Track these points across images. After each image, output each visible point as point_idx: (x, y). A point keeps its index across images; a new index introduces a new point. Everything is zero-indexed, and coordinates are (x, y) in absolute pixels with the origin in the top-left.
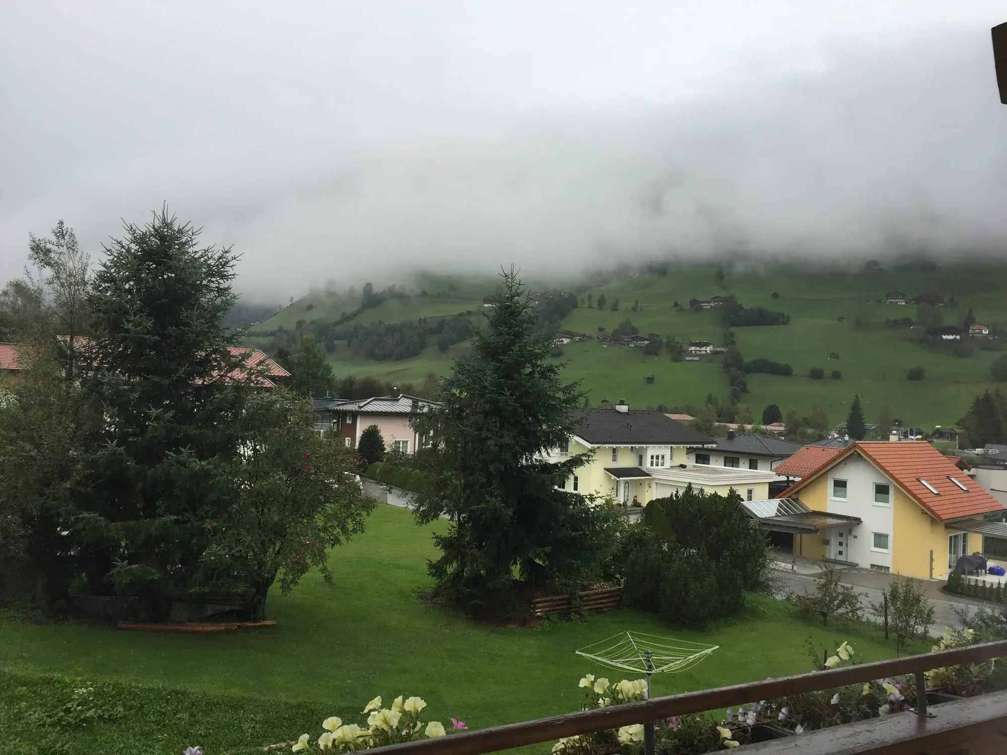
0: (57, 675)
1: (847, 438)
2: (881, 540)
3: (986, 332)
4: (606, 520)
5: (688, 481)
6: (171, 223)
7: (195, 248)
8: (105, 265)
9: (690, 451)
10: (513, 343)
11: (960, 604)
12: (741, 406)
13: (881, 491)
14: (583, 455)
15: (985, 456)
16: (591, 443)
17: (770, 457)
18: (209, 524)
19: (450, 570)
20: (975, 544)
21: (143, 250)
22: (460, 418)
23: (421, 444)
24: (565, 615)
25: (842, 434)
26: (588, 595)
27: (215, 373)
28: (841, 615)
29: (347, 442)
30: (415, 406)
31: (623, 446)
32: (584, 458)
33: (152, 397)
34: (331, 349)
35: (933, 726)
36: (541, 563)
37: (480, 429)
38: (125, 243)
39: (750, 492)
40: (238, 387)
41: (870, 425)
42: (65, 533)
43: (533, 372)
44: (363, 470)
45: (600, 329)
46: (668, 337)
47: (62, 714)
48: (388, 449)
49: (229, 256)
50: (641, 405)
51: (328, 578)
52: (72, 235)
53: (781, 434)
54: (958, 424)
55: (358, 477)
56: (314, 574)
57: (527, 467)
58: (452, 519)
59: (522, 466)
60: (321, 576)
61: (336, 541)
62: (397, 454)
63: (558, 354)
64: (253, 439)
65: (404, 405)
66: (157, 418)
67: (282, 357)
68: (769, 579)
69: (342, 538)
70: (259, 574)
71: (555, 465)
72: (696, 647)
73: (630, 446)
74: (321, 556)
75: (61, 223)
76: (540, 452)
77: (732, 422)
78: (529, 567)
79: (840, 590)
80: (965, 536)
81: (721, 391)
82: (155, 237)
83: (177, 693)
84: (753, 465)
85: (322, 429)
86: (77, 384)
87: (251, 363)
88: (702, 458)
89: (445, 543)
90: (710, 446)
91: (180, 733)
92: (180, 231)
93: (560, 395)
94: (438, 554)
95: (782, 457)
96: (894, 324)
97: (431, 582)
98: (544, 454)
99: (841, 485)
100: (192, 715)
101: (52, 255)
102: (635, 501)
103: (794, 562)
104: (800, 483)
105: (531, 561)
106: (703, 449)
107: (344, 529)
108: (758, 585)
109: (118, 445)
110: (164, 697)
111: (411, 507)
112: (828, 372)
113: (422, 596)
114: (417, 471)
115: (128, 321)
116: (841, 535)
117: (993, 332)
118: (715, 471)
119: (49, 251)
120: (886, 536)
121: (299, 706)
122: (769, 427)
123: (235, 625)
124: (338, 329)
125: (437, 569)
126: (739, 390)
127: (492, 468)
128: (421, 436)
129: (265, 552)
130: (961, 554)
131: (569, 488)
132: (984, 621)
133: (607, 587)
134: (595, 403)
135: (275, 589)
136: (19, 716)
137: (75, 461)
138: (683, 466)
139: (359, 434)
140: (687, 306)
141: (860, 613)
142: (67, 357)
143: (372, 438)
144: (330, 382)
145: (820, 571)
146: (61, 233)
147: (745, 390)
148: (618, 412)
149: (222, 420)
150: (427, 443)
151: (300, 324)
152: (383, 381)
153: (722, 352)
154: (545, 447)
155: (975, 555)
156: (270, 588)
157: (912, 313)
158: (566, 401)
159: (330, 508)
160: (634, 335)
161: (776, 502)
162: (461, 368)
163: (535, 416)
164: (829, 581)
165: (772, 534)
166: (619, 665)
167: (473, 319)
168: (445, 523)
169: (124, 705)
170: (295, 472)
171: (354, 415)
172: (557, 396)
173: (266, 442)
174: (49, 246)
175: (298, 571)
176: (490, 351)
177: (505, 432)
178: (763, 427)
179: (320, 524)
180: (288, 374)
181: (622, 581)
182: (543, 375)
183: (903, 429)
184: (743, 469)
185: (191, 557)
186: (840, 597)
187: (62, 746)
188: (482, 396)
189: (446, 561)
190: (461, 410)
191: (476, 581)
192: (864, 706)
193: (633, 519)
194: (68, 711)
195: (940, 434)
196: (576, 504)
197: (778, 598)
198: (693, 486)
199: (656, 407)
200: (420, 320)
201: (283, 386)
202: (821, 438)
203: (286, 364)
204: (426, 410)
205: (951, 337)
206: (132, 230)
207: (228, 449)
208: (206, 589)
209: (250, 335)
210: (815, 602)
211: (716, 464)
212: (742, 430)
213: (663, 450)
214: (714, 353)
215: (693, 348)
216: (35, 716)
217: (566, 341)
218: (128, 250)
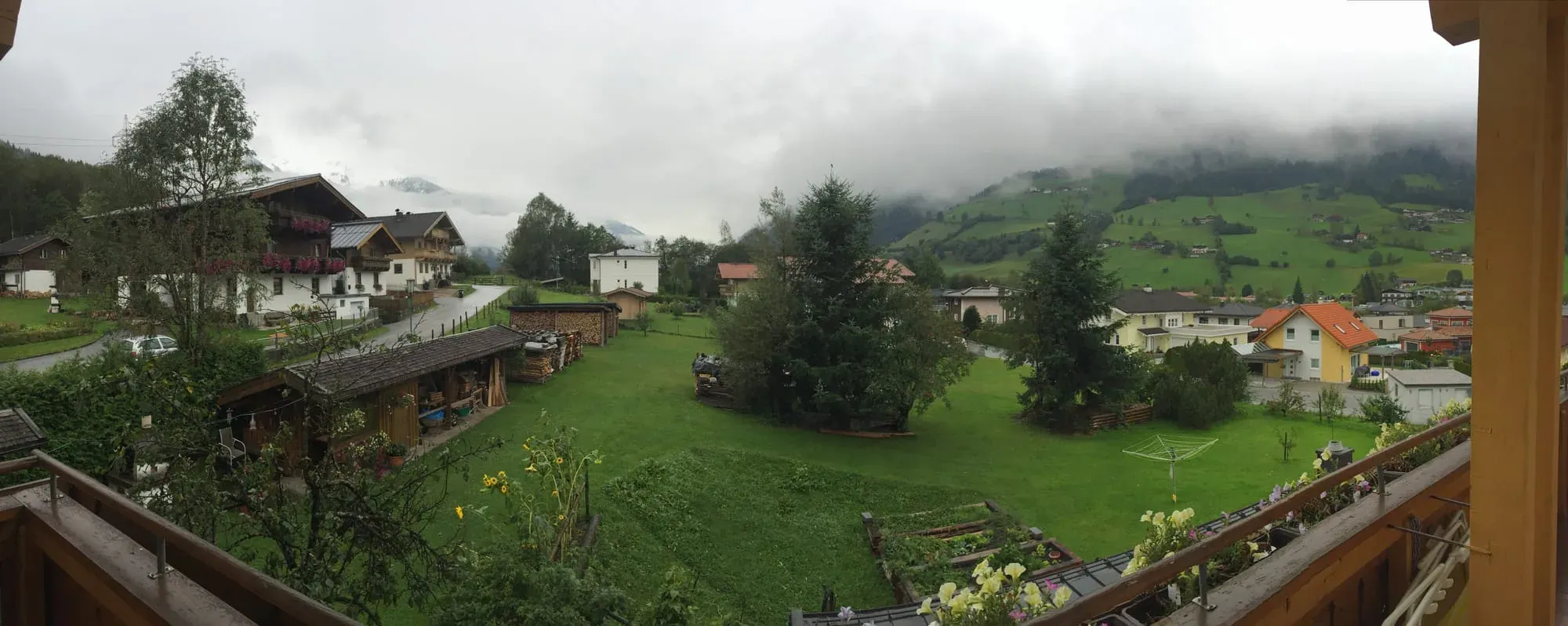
0: (787, 458)
1: (1293, 303)
2: (1315, 362)
3: (1365, 238)
4: (1141, 361)
5: (1195, 335)
6: (836, 181)
7: (851, 196)
8: (799, 211)
9: (1195, 316)
10: (1070, 246)
11: (1358, 394)
12: (1227, 286)
13: (1315, 333)
14: (1123, 320)
15: (1367, 309)
16: (1127, 313)
17: (1247, 317)
18: (869, 371)
19: (1033, 400)
20: (1364, 360)
21: (821, 200)
22: (1035, 298)
23: (1007, 317)
24: (1113, 426)
25: (1290, 301)
26: (1129, 413)
27: (868, 274)
28: (1293, 409)
29: (956, 317)
30: (1001, 291)
31: (1149, 314)
32: (1123, 322)
33: (830, 290)
34: (942, 257)
35: (1391, 502)
36: (1096, 393)
37: (1050, 305)
38: (810, 196)
39: (1235, 340)
40: (883, 284)
41: (1307, 295)
42: (787, 373)
43: (1085, 266)
44: (968, 335)
45: (1131, 238)
46: (1178, 242)
47: (791, 482)
48: (983, 321)
49: (872, 198)
50: (1161, 287)
51: (948, 405)
52: (782, 195)
53: (1253, 302)
54: (1353, 292)
55: (964, 340)
56: (938, 402)
57: (1083, 330)
58: (1032, 366)
59: (1081, 329)
60: (944, 404)
61: (952, 382)
62: (990, 324)
63: (1101, 255)
64: (893, 316)
65: (993, 292)
66: (834, 304)
67: (910, 264)
68: (1249, 393)
69: (956, 380)
70: (902, 403)
71: (1103, 328)
72: (1204, 440)
73: (1154, 314)
74: (942, 392)
75: (776, 188)
76: (1092, 320)
77: (1222, 296)
78: (1088, 395)
79: (1293, 395)
80: (1359, 356)
81: (1215, 277)
82: (827, 191)
83: (856, 476)
84: (1237, 322)
85: (939, 309)
86: (788, 284)
87: (888, 266)
88: (1204, 319)
89: (1030, 382)
90: (1208, 312)
91: (859, 501)
92: (841, 186)
93: (1105, 281)
94: (1024, 389)
95: (1255, 316)
96: (1317, 234)
97: (1020, 408)
98: (1095, 321)
99: (1291, 331)
100: (865, 490)
101: (772, 208)
102: (1158, 349)
103: (1264, 381)
104: (1267, 332)
105: (1089, 391)
106: (1204, 314)
107: (956, 373)
108: (1242, 397)
109: (813, 320)
110: (848, 477)
111: (1003, 358)
112: (1281, 264)
113: (1016, 417)
114: (1006, 335)
115: (814, 244)
116: (1292, 361)
117: (1369, 238)
118: (1214, 328)
119: (770, 205)
120: (1318, 360)
121: (933, 488)
122: (1246, 298)
123: (888, 435)
124: (946, 244)
125: (1024, 399)
126: (1226, 275)
127: (1059, 332)
128: (1007, 312)
129: (905, 389)
130: (1357, 366)
131: (1113, 342)
132: (1372, 404)
133: (1143, 406)
134: (1128, 286)
135: (913, 413)
136: (768, 481)
137: (789, 330)
138: (1191, 326)
139: (963, 311)
140: (1191, 222)
141: (1304, 407)
142: (782, 269)
143: (972, 314)
144: (943, 279)
145: (1280, 384)
146: (776, 195)
147: (1230, 276)
148: (1146, 292)
149: (875, 304)
150: (1012, 316)
151: (921, 242)
152: (978, 276)
153: (1214, 252)
154: (1096, 316)
155: (1364, 366)
156: (910, 412)
157: (1327, 227)
158: (1109, 285)
159: (947, 360)
160: (1154, 241)
161: (1252, 344)
162: (1034, 264)
163: (1088, 296)
164: (1287, 391)
165: (1250, 365)
166: (1152, 457)
167: (1041, 233)
168: (1028, 368)
169: (826, 481)
170: (921, 337)
171: (959, 299)
172: (1103, 281)
173: (901, 318)
174: (770, 202)
175: (928, 401)
176: (1054, 253)
177: (1066, 307)
178: (1242, 298)
179: (940, 371)
180: (914, 275)
181: (1152, 402)
182: (1092, 267)
183: (1325, 296)
184: (1231, 325)
185: (860, 391)
186: (1293, 399)
187: (792, 501)
188: (1050, 283)
189: (1029, 394)
190: (1035, 293)
191: (1052, 406)
192: (1343, 495)
193: (1158, 361)
194: (794, 480)
195: (1343, 298)
196: (1119, 353)
197: (1255, 403)
198: (1199, 338)
199: (1170, 287)
200: (1002, 235)
201: (910, 281)
202: (1279, 303)
203: (912, 269)
204: (1010, 294)
205: (1348, 241)
206: (814, 188)
207: (877, 322)
208: (870, 410)
209: (889, 251)
210: (1279, 404)
211: (1213, 323)
212: (1229, 301)
213: (1178, 316)
214: (1208, 252)
215: (1195, 249)
216: (776, 481)
217: (1106, 246)
218: (812, 201)
